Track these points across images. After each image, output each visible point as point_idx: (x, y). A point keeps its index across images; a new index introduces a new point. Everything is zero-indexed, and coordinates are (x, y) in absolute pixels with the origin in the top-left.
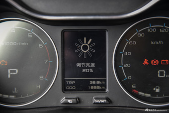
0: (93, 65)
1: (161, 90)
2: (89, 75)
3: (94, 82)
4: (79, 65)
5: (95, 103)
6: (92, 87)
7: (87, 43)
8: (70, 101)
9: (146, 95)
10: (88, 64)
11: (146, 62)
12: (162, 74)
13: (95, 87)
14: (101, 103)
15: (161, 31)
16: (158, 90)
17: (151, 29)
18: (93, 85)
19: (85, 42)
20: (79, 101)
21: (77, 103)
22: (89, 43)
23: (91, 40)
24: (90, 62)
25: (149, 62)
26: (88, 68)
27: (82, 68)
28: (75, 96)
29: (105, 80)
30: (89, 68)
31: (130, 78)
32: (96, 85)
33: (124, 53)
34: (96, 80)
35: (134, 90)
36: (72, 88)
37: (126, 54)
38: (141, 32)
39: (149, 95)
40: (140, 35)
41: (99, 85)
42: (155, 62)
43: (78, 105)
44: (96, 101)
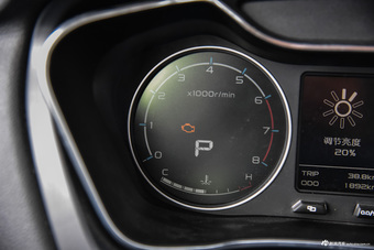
0: (356, 142)
2: (348, 161)
3: (356, 176)
4: (328, 141)
5: (361, 216)
6: (352, 186)
7: (347, 99)
10: (346, 141)
13: (359, 186)
14: (373, 217)
18: (355, 181)
19: (344, 97)
20: (326, 210)
22: (351, 99)
23: (355, 94)
24: (351, 137)
26: (346, 147)
27: (333, 147)
28: (321, 199)
30: (349, 148)
32: (360, 181)
34: (360, 172)
36: (313, 183)
41: (366, 182)
44: (363, 213)
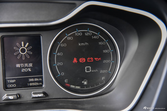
0: (31, 65)
1: (88, 82)
2: (28, 73)
3: (32, 80)
4: (18, 66)
5: (33, 98)
6: (31, 84)
7: (24, 46)
8: (11, 97)
9: (77, 87)
10: (26, 65)
11: (75, 60)
12: (88, 69)
13: (34, 84)
14: (38, 97)
15: (86, 34)
16: (86, 83)
17: (78, 33)
18: (32, 82)
19: (23, 45)
20: (19, 96)
21: (18, 98)
22: (26, 46)
23: (28, 44)
24: (28, 63)
25: (78, 60)
26: (26, 67)
27: (21, 68)
28: (16, 92)
29: (42, 78)
30: (28, 68)
31: (63, 74)
32: (34, 82)
33: (57, 54)
34: (34, 78)
35: (67, 84)
36: (13, 86)
37: (59, 54)
38: (70, 36)
39: (79, 87)
40: (69, 38)
41: (36, 82)
42: (82, 60)
43: (19, 100)
44: (34, 96)
